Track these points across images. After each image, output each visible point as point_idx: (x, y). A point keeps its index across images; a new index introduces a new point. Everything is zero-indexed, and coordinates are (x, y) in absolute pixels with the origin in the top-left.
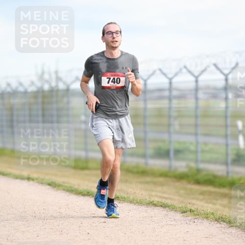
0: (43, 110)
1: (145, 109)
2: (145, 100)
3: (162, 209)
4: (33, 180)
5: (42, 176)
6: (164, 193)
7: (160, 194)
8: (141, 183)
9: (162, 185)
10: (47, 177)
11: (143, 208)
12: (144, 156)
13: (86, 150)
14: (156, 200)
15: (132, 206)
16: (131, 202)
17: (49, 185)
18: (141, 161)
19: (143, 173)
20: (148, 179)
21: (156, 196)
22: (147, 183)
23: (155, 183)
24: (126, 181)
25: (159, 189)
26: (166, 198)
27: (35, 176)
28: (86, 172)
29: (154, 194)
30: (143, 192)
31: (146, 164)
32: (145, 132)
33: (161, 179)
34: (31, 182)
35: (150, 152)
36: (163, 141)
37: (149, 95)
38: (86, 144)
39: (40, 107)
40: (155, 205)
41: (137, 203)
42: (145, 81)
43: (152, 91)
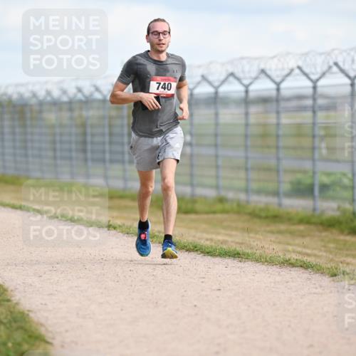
1: (278, 125)
2: (278, 112)
3: (302, 270)
4: (115, 228)
5: (128, 223)
6: (305, 247)
7: (299, 249)
8: (272, 232)
9: (303, 236)
11: (274, 270)
12: (276, 194)
13: (192, 185)
14: (294, 257)
15: (259, 267)
16: (258, 260)
18: (273, 200)
19: (275, 218)
20: (283, 227)
21: (294, 252)
22: (280, 232)
23: (292, 233)
24: (248, 230)
25: (299, 241)
26: (308, 255)
27: (118, 222)
28: (193, 216)
29: (290, 248)
30: (276, 247)
31: (280, 205)
32: (278, 159)
33: (302, 227)
34: (113, 232)
35: (285, 187)
36: (305, 172)
37: (283, 104)
38: (192, 175)
40: (293, 265)
41: (266, 261)
42: (278, 84)
43: (289, 99)
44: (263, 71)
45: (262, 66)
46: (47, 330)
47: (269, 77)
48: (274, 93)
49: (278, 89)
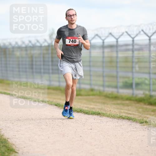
0: (52, 57)
1: (117, 57)
2: (117, 52)
3: (127, 121)
4: (45, 102)
5: (51, 100)
6: (129, 110)
7: (126, 112)
8: (114, 104)
9: (128, 106)
10: (55, 101)
11: (116, 120)
12: (116, 87)
13: (79, 83)
14: (124, 115)
15: (109, 119)
16: (108, 116)
17: (56, 105)
18: (115, 90)
19: (116, 98)
20: (119, 102)
21: (124, 113)
22: (118, 104)
23: (123, 104)
24: (104, 103)
25: (126, 108)
26: (130, 114)
29: (122, 111)
30: (116, 110)
31: (118, 92)
32: (117, 72)
33: (127, 102)
35: (120, 84)
36: (129, 78)
37: (119, 48)
39: (50, 56)
40: (123, 118)
41: (112, 117)
42: (117, 39)
43: (122, 46)
44: (110, 34)
45: (110, 31)
46: (16, 147)
47: (113, 36)
48: (115, 43)
49: (117, 42)
